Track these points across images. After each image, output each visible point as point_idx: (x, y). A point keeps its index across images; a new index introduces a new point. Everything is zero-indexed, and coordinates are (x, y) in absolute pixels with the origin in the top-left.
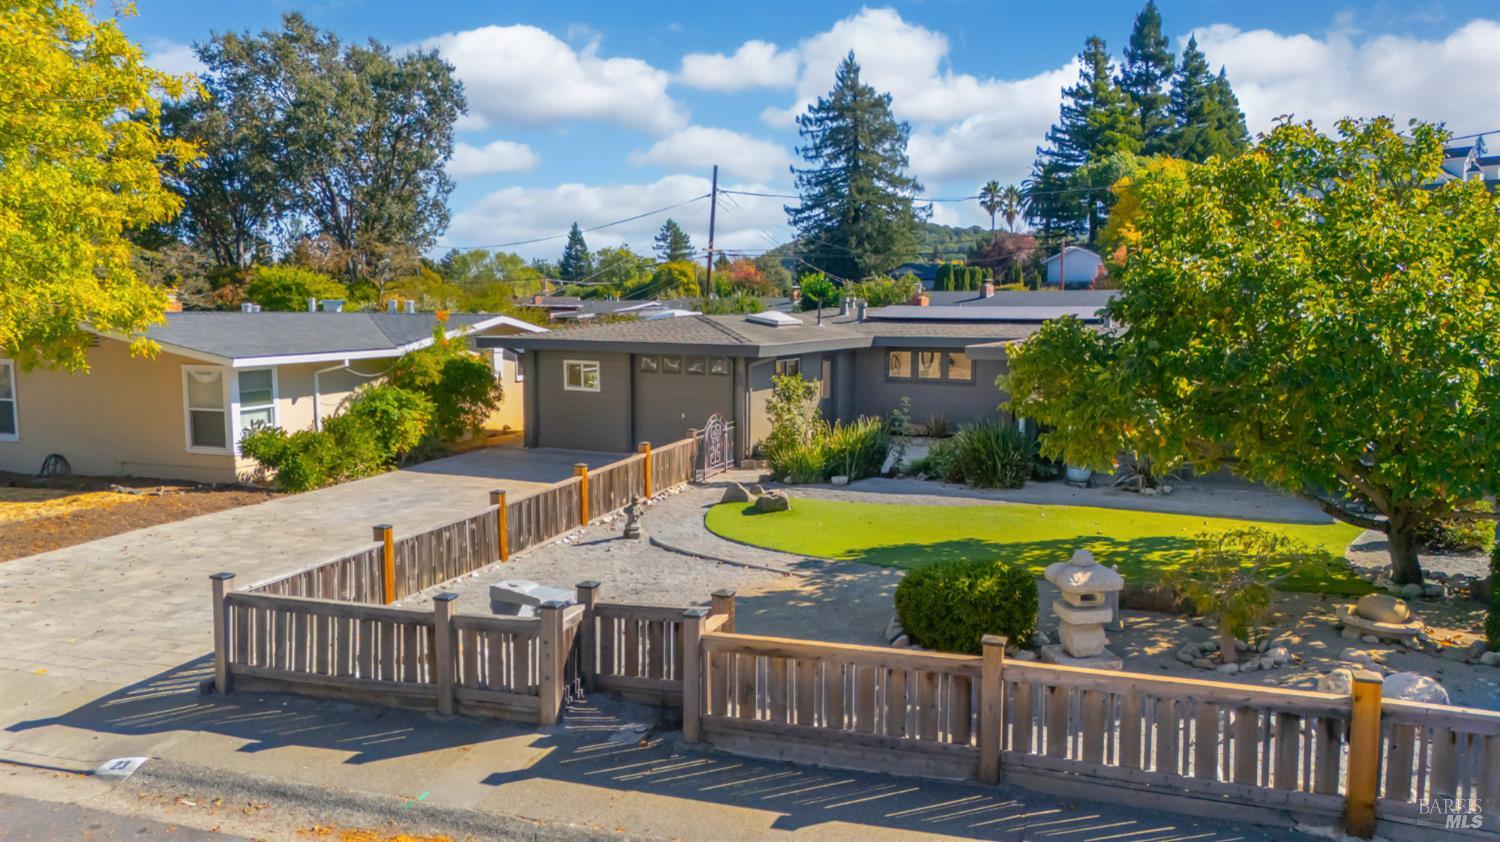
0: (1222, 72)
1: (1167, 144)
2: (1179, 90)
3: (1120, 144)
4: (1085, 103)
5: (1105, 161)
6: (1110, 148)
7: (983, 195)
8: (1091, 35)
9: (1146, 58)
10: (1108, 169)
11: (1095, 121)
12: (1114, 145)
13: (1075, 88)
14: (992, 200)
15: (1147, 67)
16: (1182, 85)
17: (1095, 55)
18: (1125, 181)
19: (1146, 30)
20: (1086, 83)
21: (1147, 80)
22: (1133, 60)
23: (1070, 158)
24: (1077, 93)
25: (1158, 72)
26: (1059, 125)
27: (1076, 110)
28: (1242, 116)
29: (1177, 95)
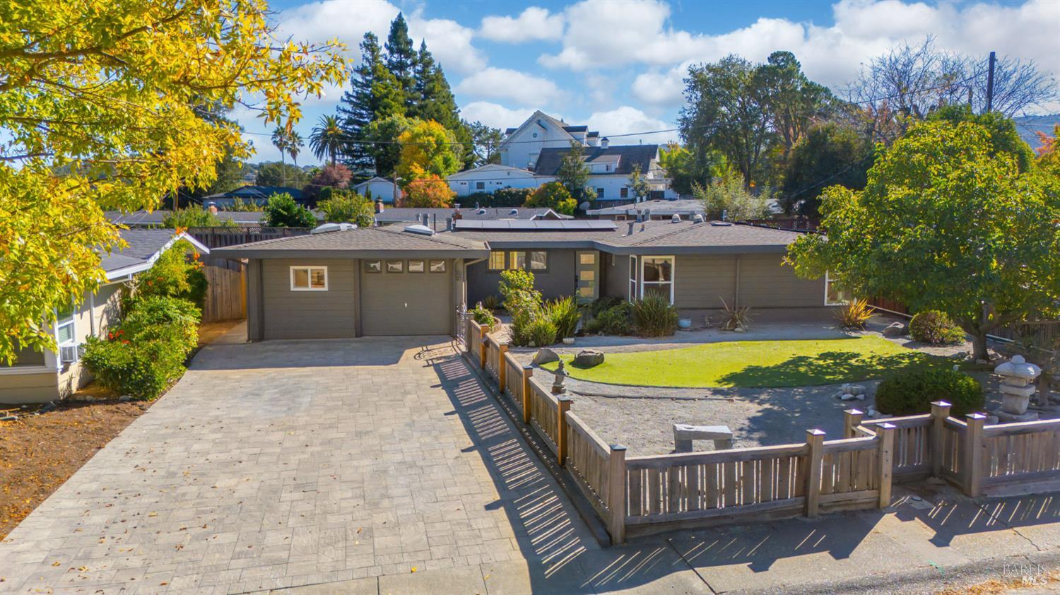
0: (439, 66)
1: (419, 111)
2: (417, 75)
3: (394, 108)
4: (368, 78)
5: (388, 119)
6: (388, 111)
7: (275, 136)
8: (368, 32)
9: (400, 52)
10: (392, 125)
11: (377, 90)
12: (391, 108)
13: (361, 67)
14: (281, 140)
15: (401, 58)
16: (419, 72)
17: (371, 45)
18: (407, 134)
19: (399, 34)
20: (368, 65)
21: (401, 66)
22: (392, 52)
23: (361, 116)
24: (362, 71)
25: (409, 62)
26: (351, 92)
27: (362, 83)
28: (453, 96)
29: (417, 79)
